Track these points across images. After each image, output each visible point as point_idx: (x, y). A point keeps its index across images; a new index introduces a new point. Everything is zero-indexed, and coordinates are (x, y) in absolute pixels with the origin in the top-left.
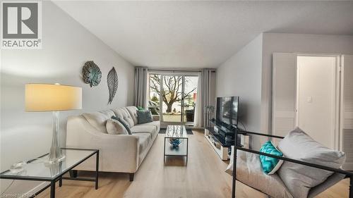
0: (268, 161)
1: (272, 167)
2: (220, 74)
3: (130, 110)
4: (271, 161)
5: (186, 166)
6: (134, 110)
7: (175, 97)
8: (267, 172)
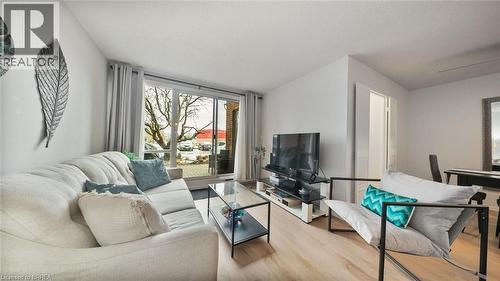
0: (397, 212)
1: (406, 217)
2: (269, 103)
3: (114, 159)
4: (403, 211)
5: (274, 251)
6: (123, 160)
7: (179, 133)
8: (402, 226)
